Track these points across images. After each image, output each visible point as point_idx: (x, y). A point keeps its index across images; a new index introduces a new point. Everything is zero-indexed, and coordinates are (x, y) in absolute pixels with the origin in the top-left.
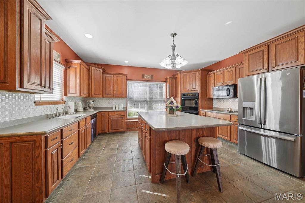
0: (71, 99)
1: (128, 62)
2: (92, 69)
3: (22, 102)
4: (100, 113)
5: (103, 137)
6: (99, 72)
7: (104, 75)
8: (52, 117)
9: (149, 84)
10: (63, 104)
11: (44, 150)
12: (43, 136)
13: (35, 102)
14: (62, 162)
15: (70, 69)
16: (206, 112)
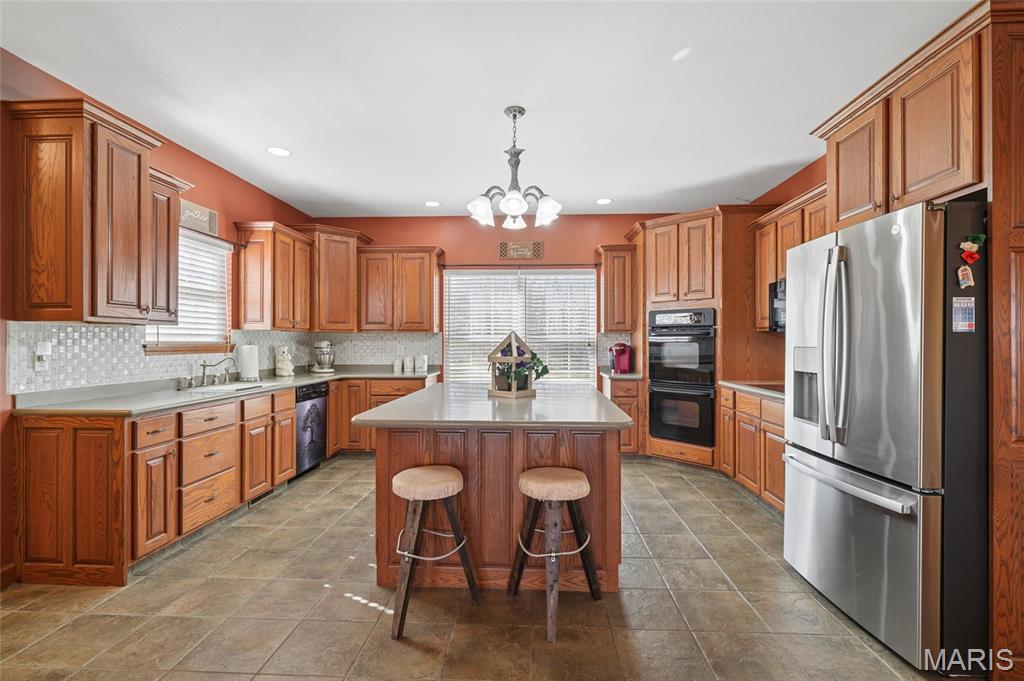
0: (253, 337)
1: (436, 204)
2: (322, 238)
3: (126, 346)
4: (344, 384)
5: (349, 464)
6: (344, 246)
7: (362, 255)
8: (190, 385)
9: (528, 277)
10: (226, 351)
11: (127, 453)
12: (127, 422)
13: (144, 346)
14: (180, 494)
15: (247, 249)
16: (735, 393)
